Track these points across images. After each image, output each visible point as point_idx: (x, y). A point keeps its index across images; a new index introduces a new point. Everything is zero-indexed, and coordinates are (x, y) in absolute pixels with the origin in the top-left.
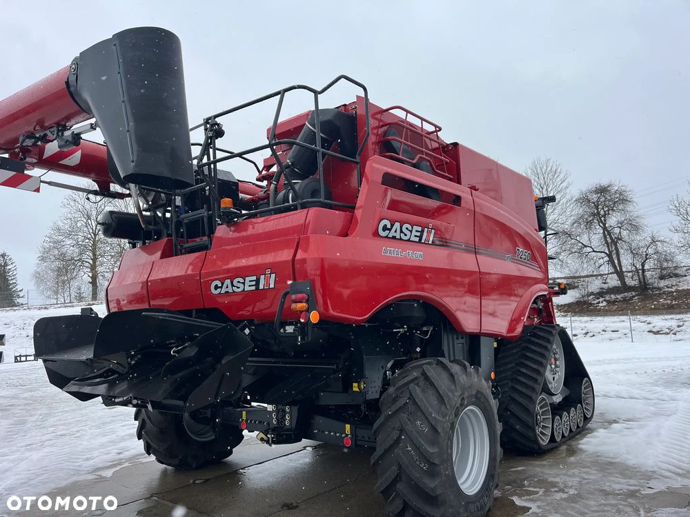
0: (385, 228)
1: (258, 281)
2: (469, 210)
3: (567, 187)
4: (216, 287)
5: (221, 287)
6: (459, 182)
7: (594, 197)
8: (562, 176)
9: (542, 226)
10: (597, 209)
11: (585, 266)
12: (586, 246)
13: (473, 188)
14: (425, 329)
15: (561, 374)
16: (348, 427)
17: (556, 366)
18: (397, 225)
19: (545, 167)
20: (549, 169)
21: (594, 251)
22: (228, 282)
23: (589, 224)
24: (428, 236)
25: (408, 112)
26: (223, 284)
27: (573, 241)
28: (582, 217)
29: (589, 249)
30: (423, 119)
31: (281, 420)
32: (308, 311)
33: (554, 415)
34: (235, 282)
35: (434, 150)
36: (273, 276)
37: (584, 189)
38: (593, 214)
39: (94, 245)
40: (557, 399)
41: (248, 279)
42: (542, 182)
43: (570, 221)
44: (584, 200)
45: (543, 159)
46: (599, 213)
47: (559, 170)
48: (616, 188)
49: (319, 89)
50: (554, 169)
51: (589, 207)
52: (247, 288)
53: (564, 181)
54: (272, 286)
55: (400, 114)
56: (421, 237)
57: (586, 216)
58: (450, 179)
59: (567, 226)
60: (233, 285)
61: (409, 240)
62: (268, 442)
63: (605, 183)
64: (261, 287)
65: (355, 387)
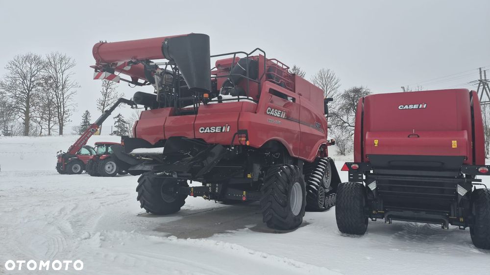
0: (269, 111)
1: (222, 129)
2: (298, 104)
3: (337, 87)
4: (202, 130)
5: (204, 130)
6: (295, 92)
7: (352, 95)
8: (335, 80)
9: (326, 112)
10: (353, 101)
11: (344, 134)
12: (345, 123)
13: (300, 95)
14: (277, 154)
15: (329, 180)
16: (244, 192)
17: (328, 176)
18: (273, 110)
19: (326, 74)
20: (328, 76)
21: (349, 126)
22: (208, 128)
23: (348, 110)
24: (283, 115)
25: (278, 61)
26: (205, 129)
27: (339, 119)
28: (344, 106)
29: (347, 125)
30: (283, 64)
31: (213, 190)
32: (246, 141)
33: (326, 196)
34: (211, 128)
35: (285, 77)
36: (229, 127)
37: (347, 89)
38: (350, 104)
39: (29, 97)
40: (327, 191)
41: (217, 128)
42: (324, 83)
43: (337, 108)
44: (346, 96)
45: (326, 70)
46: (354, 104)
47: (334, 77)
48: (364, 90)
49: (248, 53)
50: (332, 75)
51: (349, 100)
52: (217, 131)
53: (336, 84)
54: (228, 131)
55: (275, 62)
56: (280, 115)
57: (347, 105)
58: (291, 90)
59: (335, 110)
60: (210, 130)
61: (280, 117)
62: (208, 199)
63: (358, 87)
64: (223, 131)
65: (249, 176)
